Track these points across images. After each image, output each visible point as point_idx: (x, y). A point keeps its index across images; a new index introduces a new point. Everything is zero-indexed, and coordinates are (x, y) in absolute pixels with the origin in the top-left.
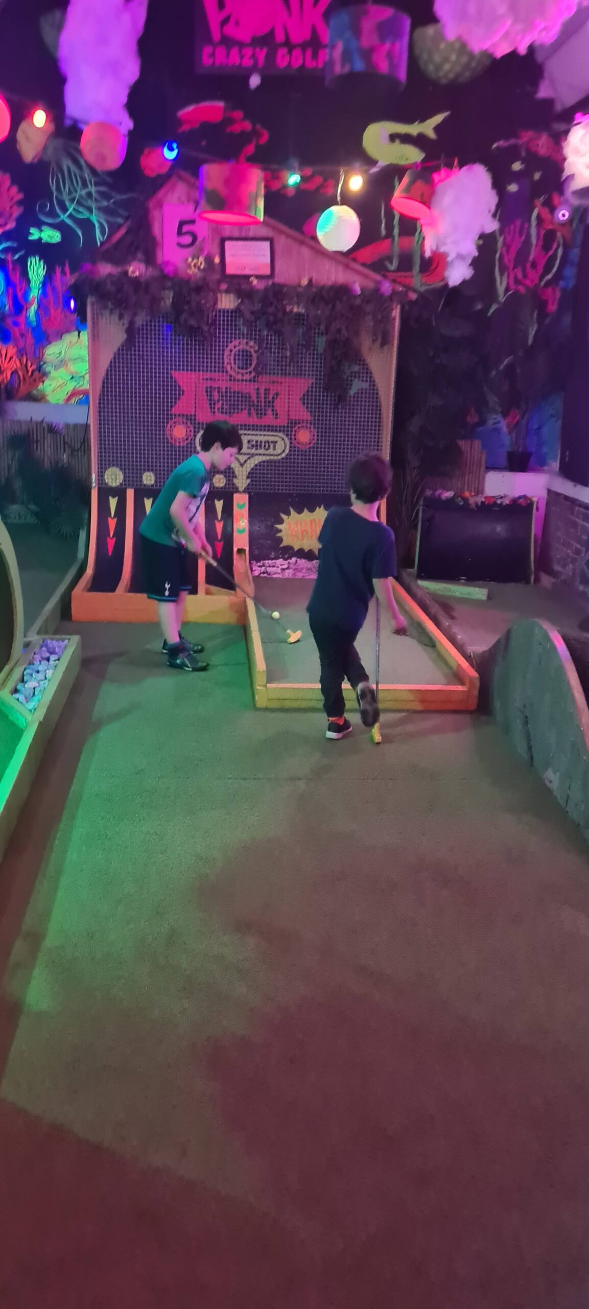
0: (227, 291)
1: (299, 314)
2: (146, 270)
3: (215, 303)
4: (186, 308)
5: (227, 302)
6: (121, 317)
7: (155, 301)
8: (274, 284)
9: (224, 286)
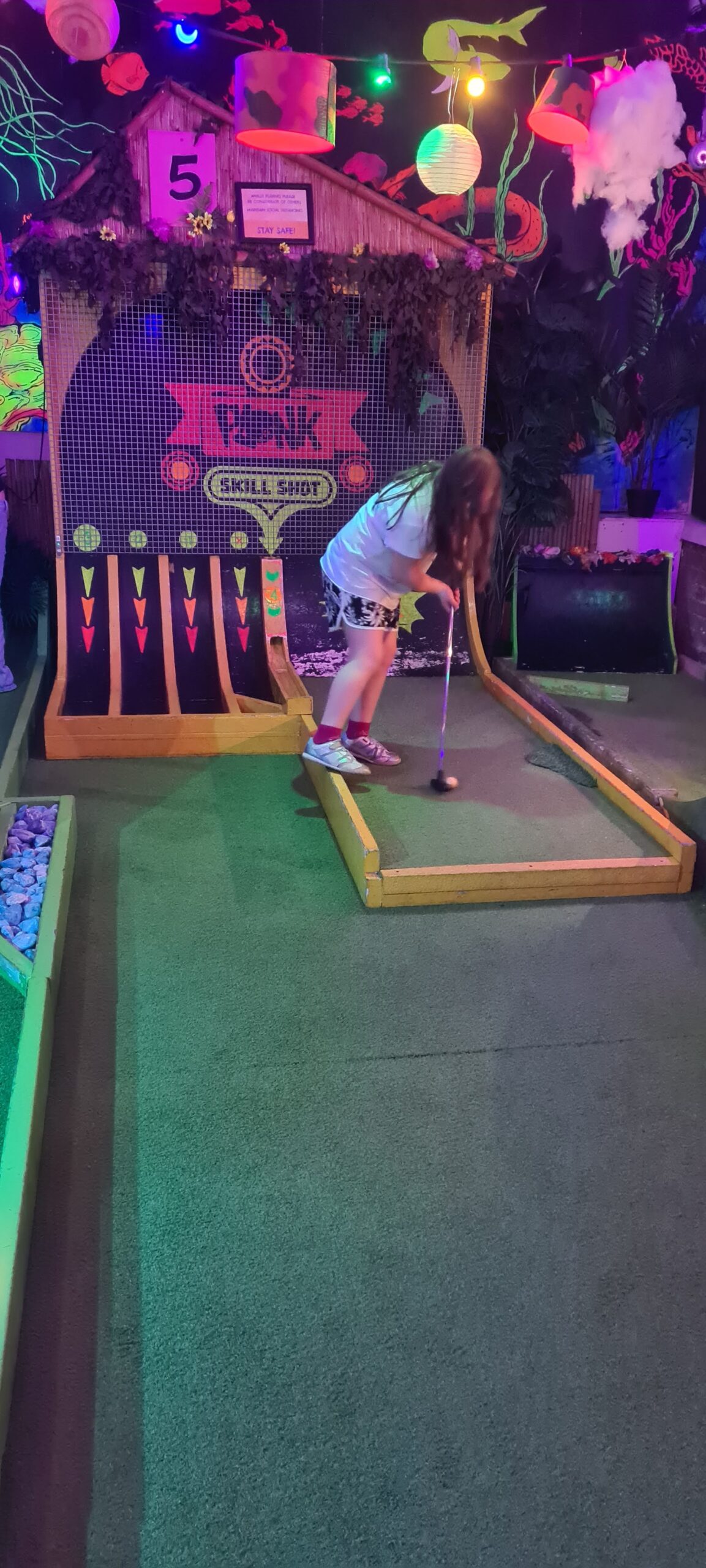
0: (247, 264)
1: (351, 298)
2: (127, 231)
3: (230, 282)
4: (189, 289)
5: (246, 280)
6: (92, 302)
7: (142, 277)
8: (314, 252)
9: (242, 257)
